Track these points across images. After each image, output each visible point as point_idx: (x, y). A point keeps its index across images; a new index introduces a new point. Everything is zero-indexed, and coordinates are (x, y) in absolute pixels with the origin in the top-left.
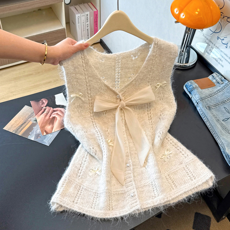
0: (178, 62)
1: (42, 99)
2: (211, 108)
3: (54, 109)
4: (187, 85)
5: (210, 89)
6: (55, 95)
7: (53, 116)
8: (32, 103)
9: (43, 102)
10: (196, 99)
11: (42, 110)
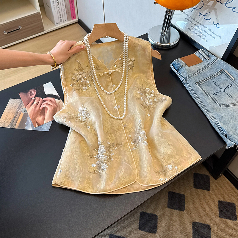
1: (30, 89)
2: (201, 84)
3: (44, 99)
4: (174, 63)
5: (197, 65)
6: (43, 85)
7: (43, 106)
8: (21, 94)
9: (31, 93)
10: (184, 76)
11: (32, 101)
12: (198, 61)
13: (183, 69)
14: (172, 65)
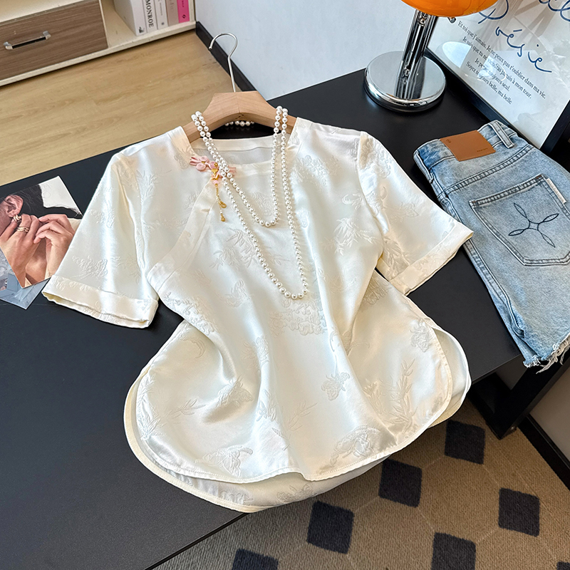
0: (398, 95)
2: (482, 205)
3: (41, 219)
4: (423, 151)
5: (480, 158)
6: (40, 184)
7: (40, 236)
11: (12, 225)
14: (419, 155)
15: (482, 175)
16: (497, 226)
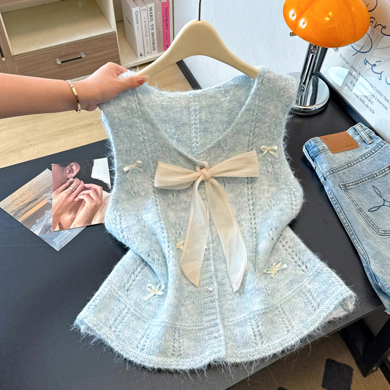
2: (349, 187)
3: (86, 185)
4: (308, 145)
8: (54, 167)
9: (72, 168)
12: (352, 145)
13: (322, 156)
14: (306, 149)
15: (349, 165)
16: (360, 203)
